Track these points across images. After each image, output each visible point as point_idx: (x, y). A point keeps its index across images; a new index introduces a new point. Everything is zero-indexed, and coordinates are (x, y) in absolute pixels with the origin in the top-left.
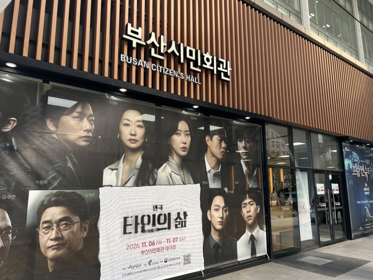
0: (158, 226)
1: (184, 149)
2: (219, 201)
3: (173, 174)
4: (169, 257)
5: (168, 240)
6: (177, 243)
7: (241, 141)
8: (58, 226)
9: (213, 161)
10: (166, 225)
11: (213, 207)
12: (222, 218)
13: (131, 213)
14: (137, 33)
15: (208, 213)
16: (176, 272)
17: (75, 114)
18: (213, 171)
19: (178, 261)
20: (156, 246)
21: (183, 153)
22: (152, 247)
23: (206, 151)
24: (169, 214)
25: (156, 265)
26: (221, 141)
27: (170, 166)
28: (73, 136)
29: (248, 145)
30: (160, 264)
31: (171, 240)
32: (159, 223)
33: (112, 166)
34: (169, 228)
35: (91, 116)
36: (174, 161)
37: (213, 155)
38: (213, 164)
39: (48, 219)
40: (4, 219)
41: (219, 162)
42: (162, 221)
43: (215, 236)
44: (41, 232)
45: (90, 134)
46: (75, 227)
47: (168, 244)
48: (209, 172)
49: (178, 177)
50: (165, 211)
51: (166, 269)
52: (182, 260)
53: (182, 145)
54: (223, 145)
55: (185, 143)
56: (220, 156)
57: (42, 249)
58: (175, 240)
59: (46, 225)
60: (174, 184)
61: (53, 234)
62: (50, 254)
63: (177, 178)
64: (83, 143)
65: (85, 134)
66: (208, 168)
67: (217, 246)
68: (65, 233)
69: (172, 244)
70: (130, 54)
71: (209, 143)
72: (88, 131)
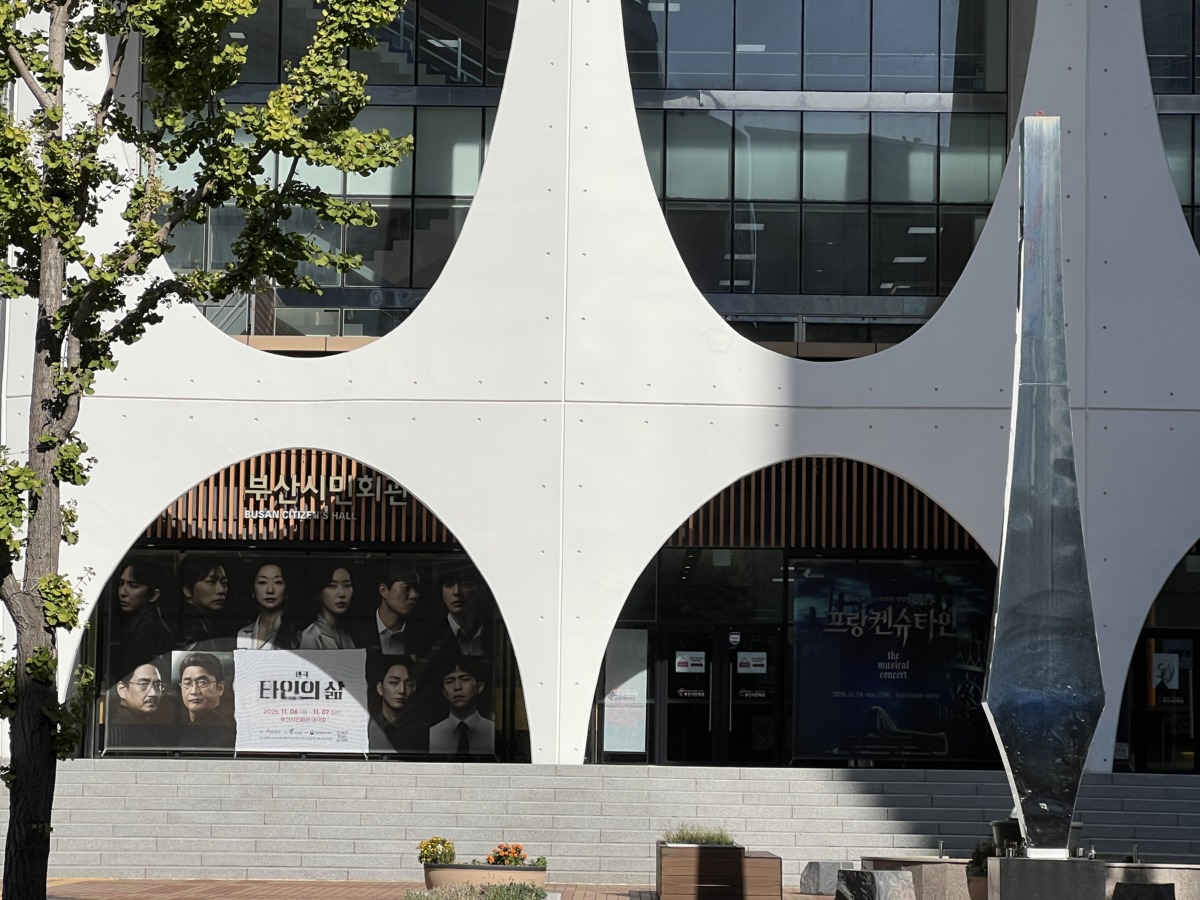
0: (301, 694)
2: (398, 672)
3: (323, 636)
4: (317, 729)
5: (316, 711)
6: (328, 716)
7: (451, 585)
8: (197, 683)
9: (392, 618)
10: (313, 694)
11: (387, 679)
13: (269, 678)
15: (379, 686)
16: (326, 747)
17: (208, 579)
18: (391, 632)
19: (329, 736)
20: (299, 715)
21: (339, 610)
22: (294, 716)
23: (379, 605)
24: (318, 683)
25: (299, 735)
26: (408, 589)
27: (319, 626)
28: (206, 601)
29: (466, 591)
30: (304, 735)
31: (320, 711)
32: (304, 691)
33: (246, 629)
34: (317, 697)
35: (223, 578)
36: (327, 619)
37: (391, 609)
38: (391, 623)
39: (188, 676)
42: (308, 688)
44: (183, 687)
45: (223, 597)
46: (212, 686)
47: (316, 716)
48: (384, 632)
49: (331, 640)
50: (312, 679)
51: (312, 742)
52: (334, 736)
53: (339, 600)
54: (412, 594)
55: (343, 597)
57: (185, 702)
58: (324, 712)
60: (325, 648)
62: (192, 706)
63: (329, 640)
64: (216, 607)
65: (218, 597)
66: (381, 627)
68: (203, 690)
69: (321, 716)
70: (257, 507)
71: (385, 594)
72: (220, 594)
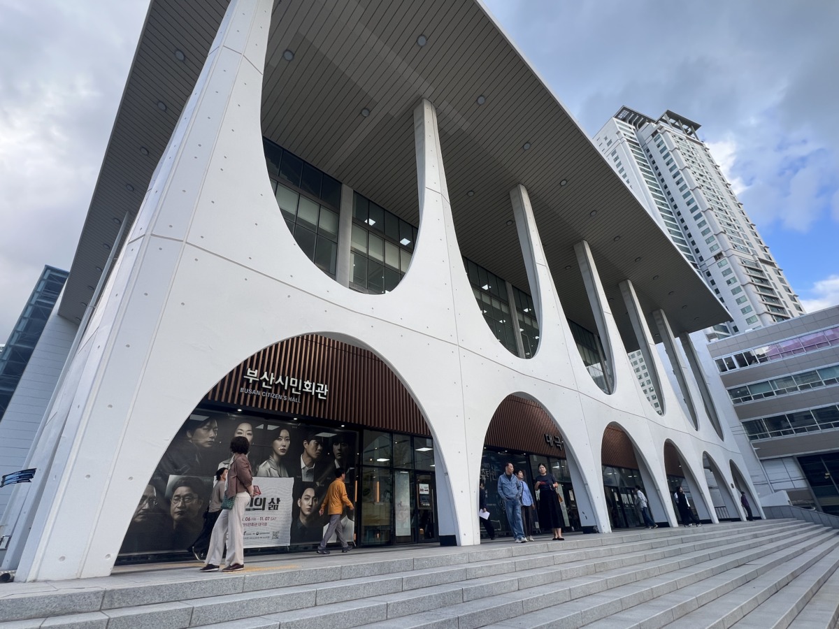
0: (254, 507)
1: (283, 450)
2: (310, 492)
3: (272, 469)
4: (260, 531)
5: (261, 518)
6: (269, 522)
7: (337, 444)
8: (184, 499)
9: (308, 460)
10: (261, 507)
11: (303, 497)
12: (311, 506)
14: (254, 374)
15: (299, 501)
16: (265, 543)
17: (205, 427)
18: (307, 468)
19: (268, 535)
20: (251, 522)
21: (281, 454)
22: (247, 522)
23: (303, 453)
24: (265, 499)
25: (249, 536)
26: (317, 445)
27: (270, 463)
28: (201, 441)
29: (343, 448)
31: (264, 518)
32: (256, 505)
34: (263, 509)
35: (216, 428)
36: (274, 459)
37: (309, 455)
38: (307, 463)
40: (153, 491)
41: (313, 461)
42: (258, 503)
43: (303, 520)
44: (173, 502)
45: (213, 440)
46: (194, 501)
47: (261, 521)
48: (304, 468)
49: (276, 472)
50: (262, 496)
51: (256, 540)
52: (271, 535)
53: (282, 448)
54: (319, 448)
55: (285, 446)
56: (315, 457)
57: (172, 513)
58: (267, 519)
59: (176, 498)
60: (271, 476)
61: (180, 504)
62: (176, 517)
63: (274, 472)
64: (208, 446)
65: (210, 440)
66: (303, 465)
67: (303, 528)
68: (187, 504)
69: (264, 521)
70: (247, 387)
71: (306, 446)
72: (212, 438)
